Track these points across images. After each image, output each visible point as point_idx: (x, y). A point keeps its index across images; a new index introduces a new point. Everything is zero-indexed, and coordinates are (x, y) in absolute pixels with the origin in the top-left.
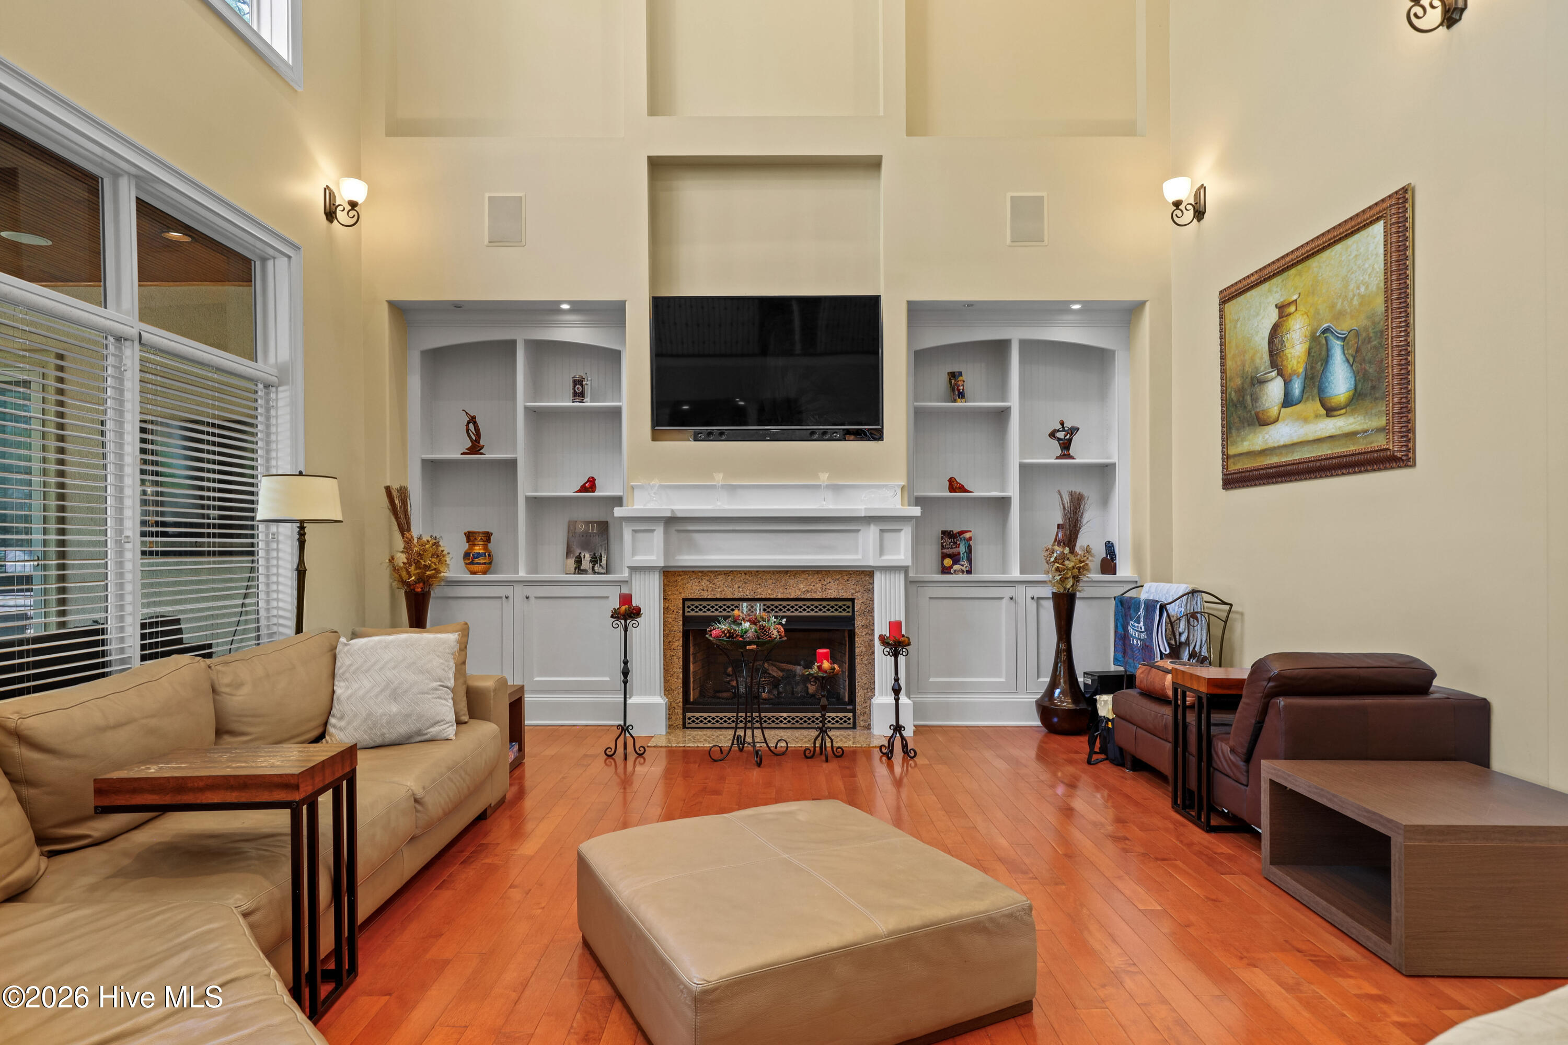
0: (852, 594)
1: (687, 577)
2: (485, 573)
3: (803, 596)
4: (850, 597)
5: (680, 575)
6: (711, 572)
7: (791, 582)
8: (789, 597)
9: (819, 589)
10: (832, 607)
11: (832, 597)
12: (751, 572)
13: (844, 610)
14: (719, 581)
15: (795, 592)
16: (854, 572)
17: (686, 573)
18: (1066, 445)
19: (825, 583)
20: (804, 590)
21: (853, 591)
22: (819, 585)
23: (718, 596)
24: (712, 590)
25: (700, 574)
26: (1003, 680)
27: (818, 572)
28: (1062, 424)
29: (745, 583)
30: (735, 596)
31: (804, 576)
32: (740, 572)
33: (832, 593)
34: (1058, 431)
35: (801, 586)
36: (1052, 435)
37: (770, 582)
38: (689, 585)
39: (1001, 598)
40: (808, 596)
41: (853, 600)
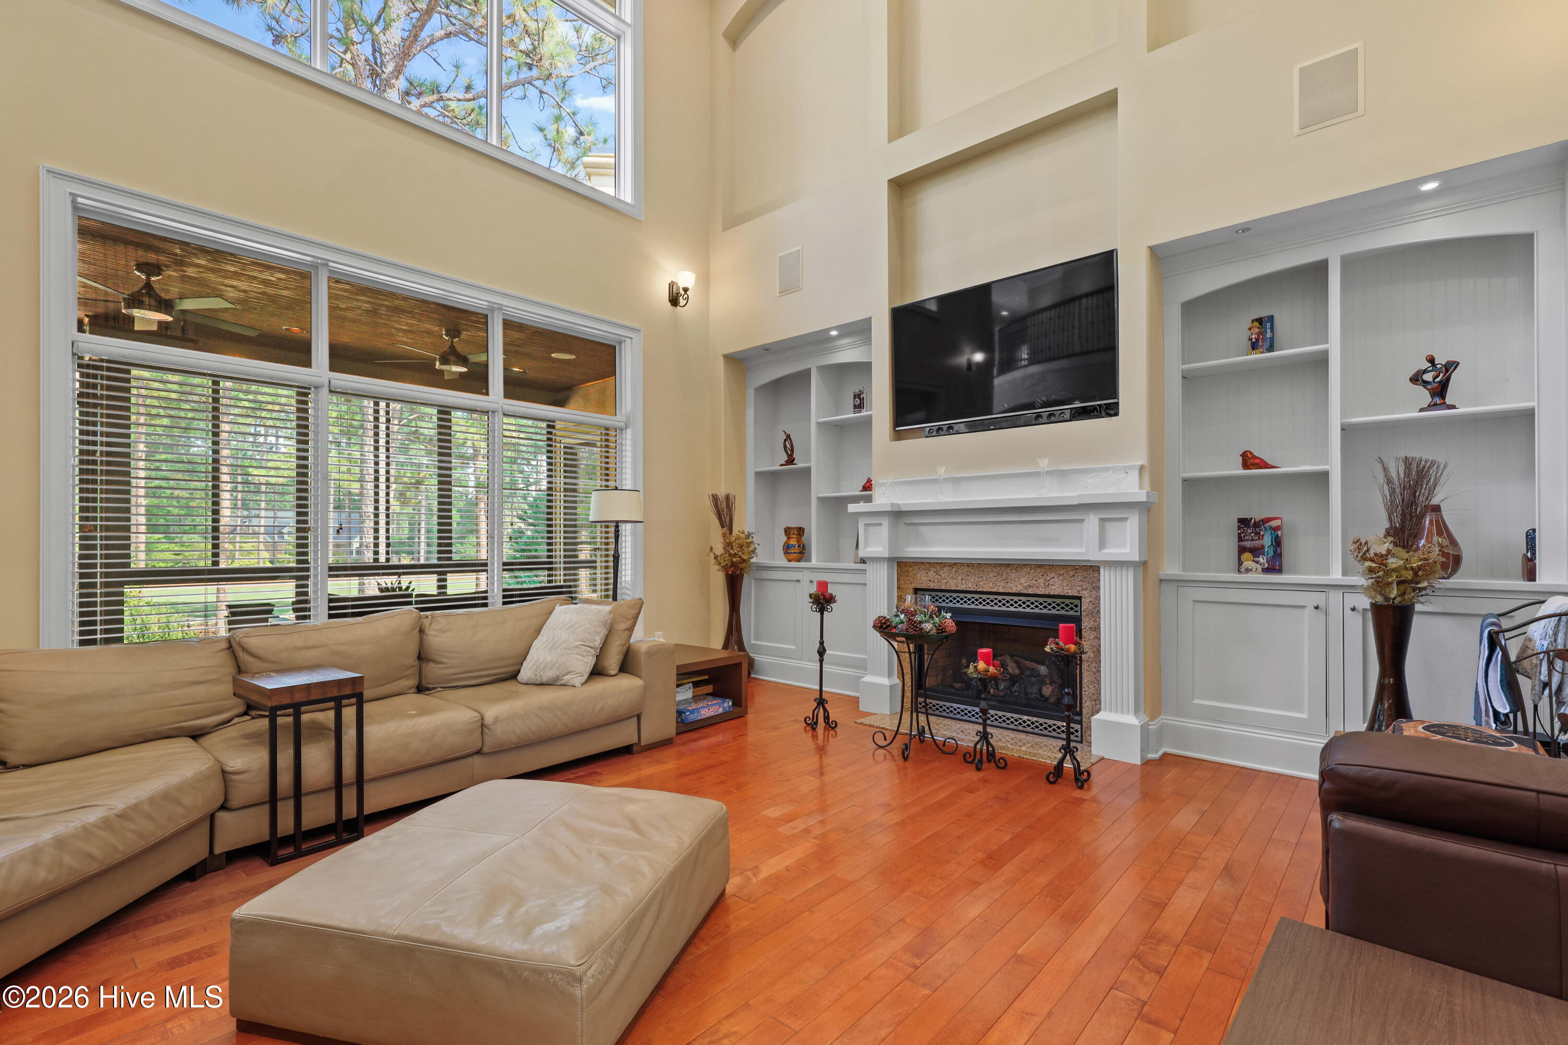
0: (1078, 592)
1: (916, 568)
2: (799, 560)
3: (1025, 591)
4: (1076, 594)
5: (911, 566)
6: (937, 563)
7: (1013, 576)
8: (1010, 591)
9: (1042, 585)
10: (1058, 605)
11: (1056, 594)
12: (973, 565)
13: (1072, 609)
14: (944, 572)
15: (1017, 586)
16: (1081, 567)
17: (916, 564)
18: (1440, 391)
19: (1048, 578)
20: (1026, 585)
21: (1079, 589)
22: (1041, 581)
23: (943, 588)
24: (938, 582)
25: (928, 565)
26: (1304, 716)
27: (1040, 566)
28: (1431, 360)
29: (968, 575)
30: (959, 588)
31: (1025, 570)
32: (963, 564)
33: (1056, 589)
34: (1425, 371)
35: (1023, 581)
36: (1416, 379)
37: (992, 575)
38: (918, 576)
39: (1304, 607)
40: (1030, 591)
41: (1080, 598)
